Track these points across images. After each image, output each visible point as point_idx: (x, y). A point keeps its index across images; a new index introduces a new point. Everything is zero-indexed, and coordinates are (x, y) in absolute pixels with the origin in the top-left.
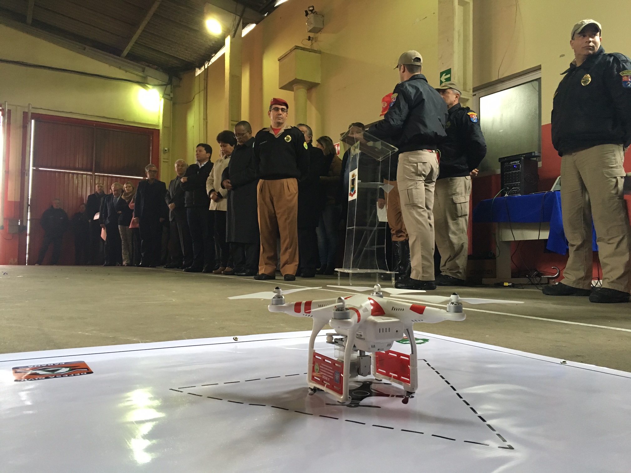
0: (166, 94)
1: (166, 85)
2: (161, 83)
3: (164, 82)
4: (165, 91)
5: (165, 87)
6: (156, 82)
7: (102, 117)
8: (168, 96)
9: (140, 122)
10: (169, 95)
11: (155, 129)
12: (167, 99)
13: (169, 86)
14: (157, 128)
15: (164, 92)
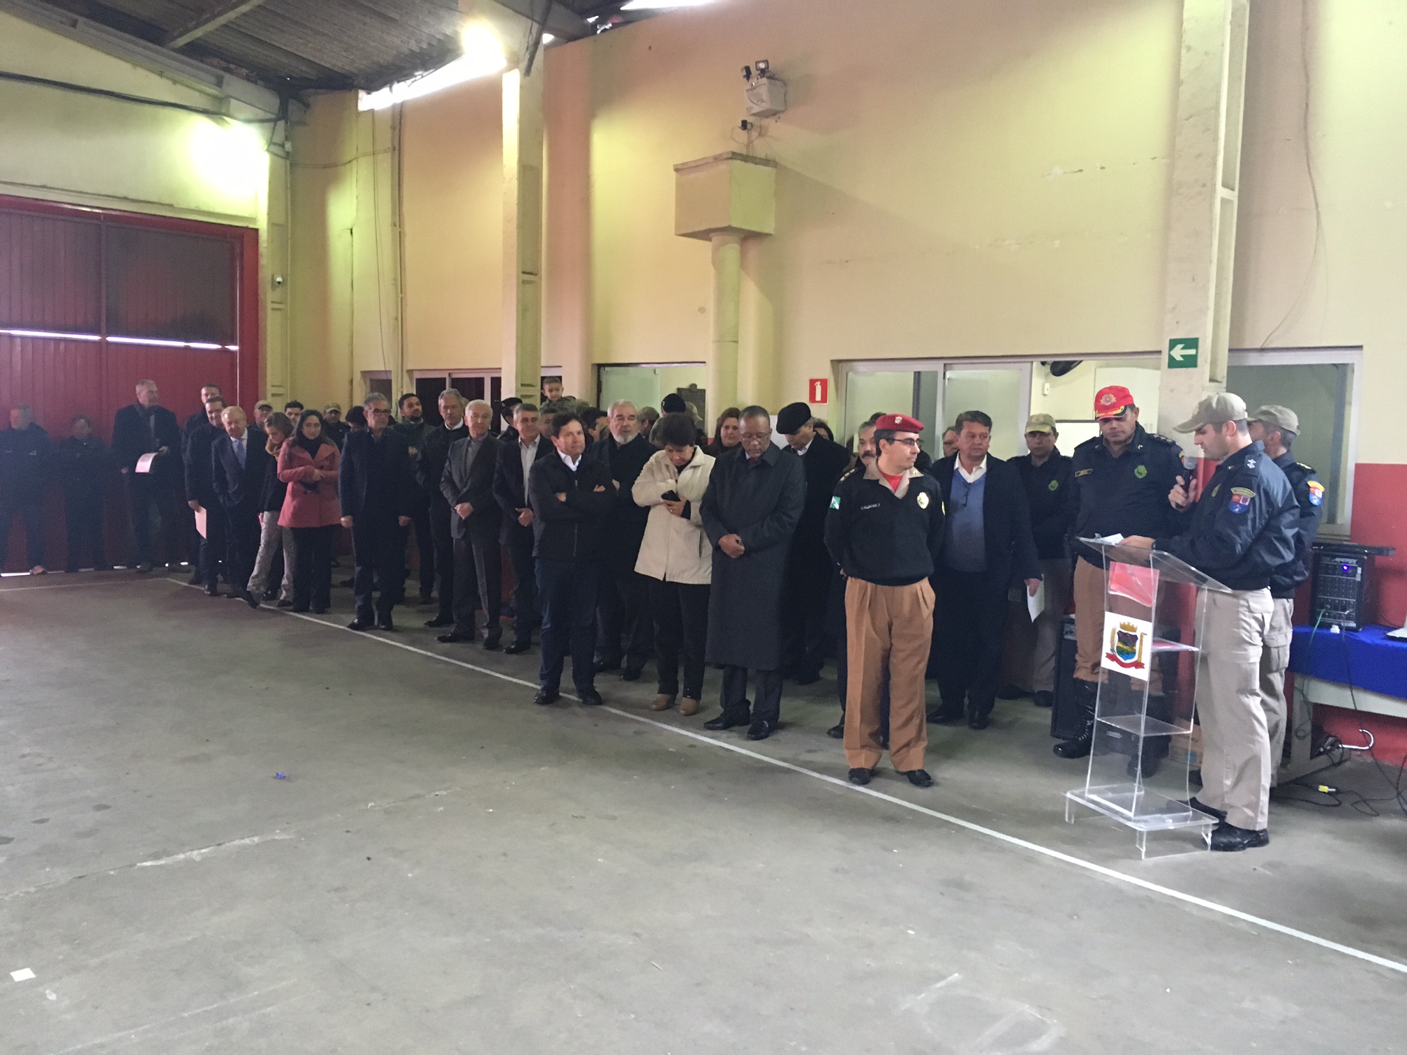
0: (275, 144)
1: (275, 121)
2: (261, 114)
3: (270, 112)
4: (273, 133)
5: (272, 124)
6: (249, 112)
7: (119, 198)
8: (278, 147)
9: (212, 210)
10: (283, 146)
11: (247, 228)
12: (276, 155)
13: (281, 124)
14: (251, 226)
15: (271, 138)
